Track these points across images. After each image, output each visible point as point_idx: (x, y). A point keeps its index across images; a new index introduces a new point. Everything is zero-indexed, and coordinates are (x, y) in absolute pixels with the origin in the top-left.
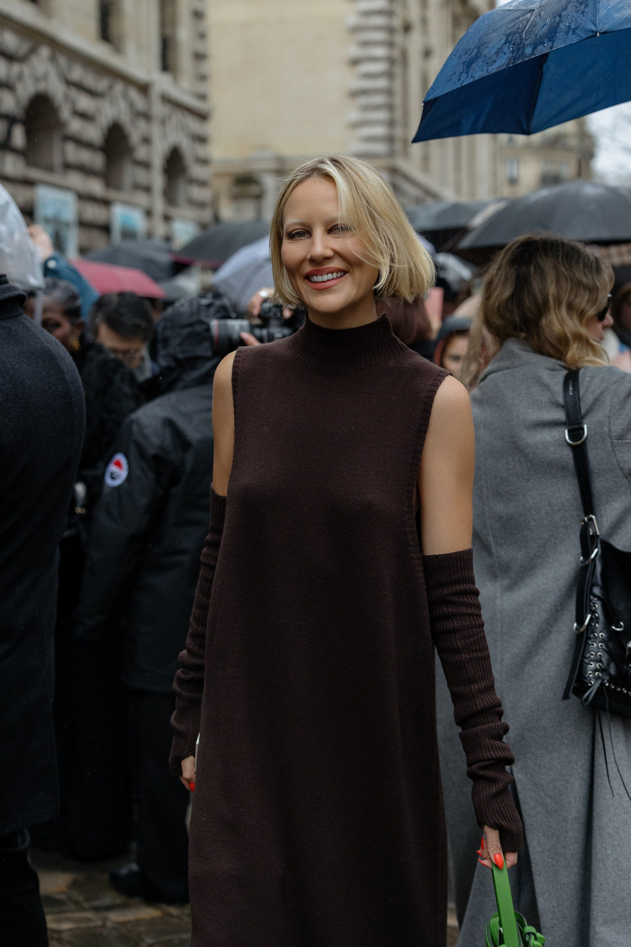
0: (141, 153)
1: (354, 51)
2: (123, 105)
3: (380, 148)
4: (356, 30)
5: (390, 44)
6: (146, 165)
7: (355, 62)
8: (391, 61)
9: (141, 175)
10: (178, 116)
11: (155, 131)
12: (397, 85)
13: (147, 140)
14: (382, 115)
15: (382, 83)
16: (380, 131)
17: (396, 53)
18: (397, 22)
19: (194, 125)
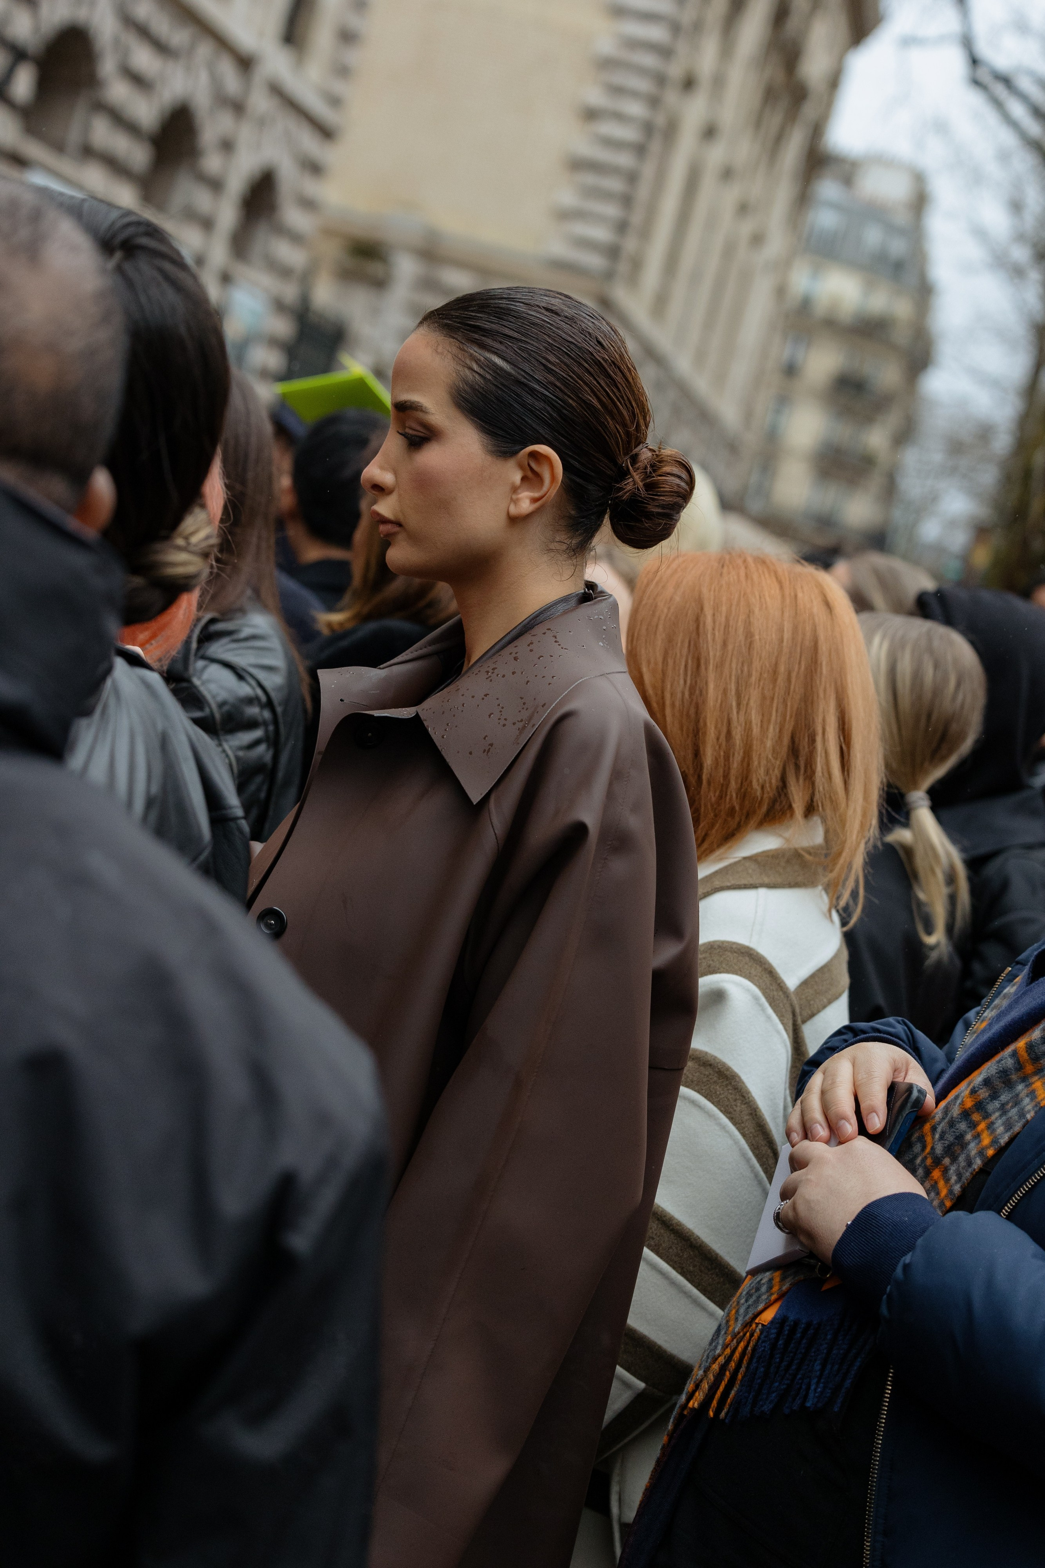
0: (212, 162)
1: (596, 97)
2: (204, 78)
3: (594, 261)
4: (607, 64)
5: (654, 102)
6: (216, 185)
7: (591, 115)
8: (648, 128)
9: (202, 199)
10: (286, 123)
11: (245, 134)
12: (648, 170)
13: (227, 146)
14: (611, 210)
15: (624, 160)
16: (601, 234)
17: (660, 120)
18: (675, 70)
19: (309, 143)
